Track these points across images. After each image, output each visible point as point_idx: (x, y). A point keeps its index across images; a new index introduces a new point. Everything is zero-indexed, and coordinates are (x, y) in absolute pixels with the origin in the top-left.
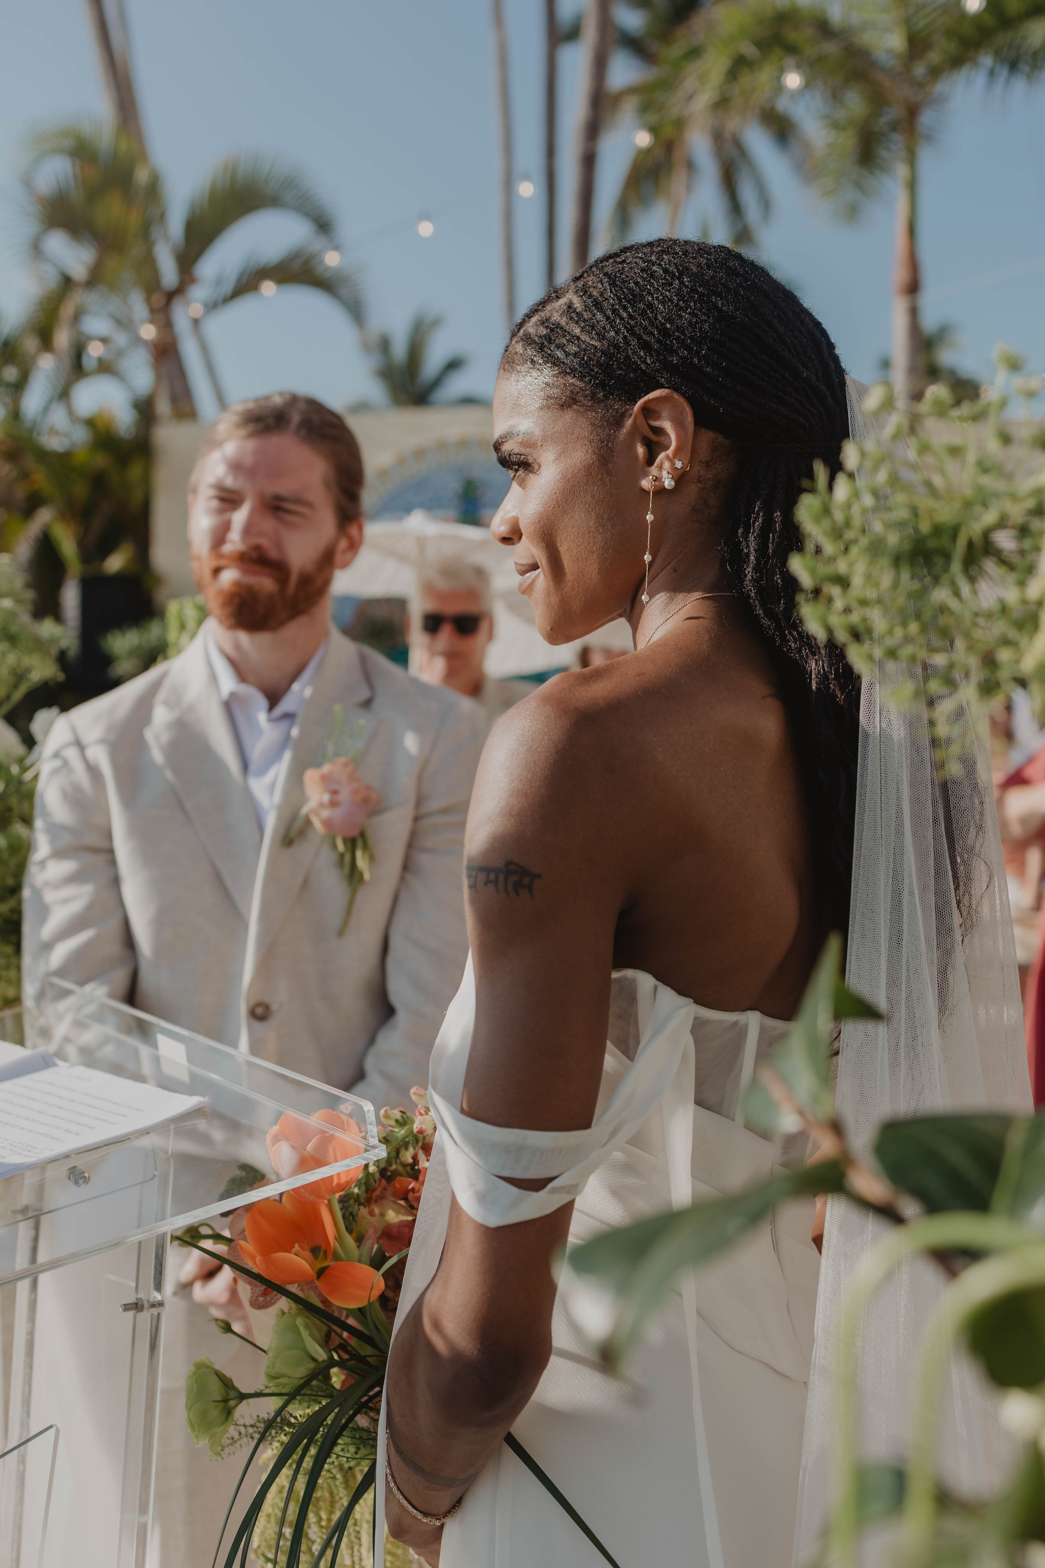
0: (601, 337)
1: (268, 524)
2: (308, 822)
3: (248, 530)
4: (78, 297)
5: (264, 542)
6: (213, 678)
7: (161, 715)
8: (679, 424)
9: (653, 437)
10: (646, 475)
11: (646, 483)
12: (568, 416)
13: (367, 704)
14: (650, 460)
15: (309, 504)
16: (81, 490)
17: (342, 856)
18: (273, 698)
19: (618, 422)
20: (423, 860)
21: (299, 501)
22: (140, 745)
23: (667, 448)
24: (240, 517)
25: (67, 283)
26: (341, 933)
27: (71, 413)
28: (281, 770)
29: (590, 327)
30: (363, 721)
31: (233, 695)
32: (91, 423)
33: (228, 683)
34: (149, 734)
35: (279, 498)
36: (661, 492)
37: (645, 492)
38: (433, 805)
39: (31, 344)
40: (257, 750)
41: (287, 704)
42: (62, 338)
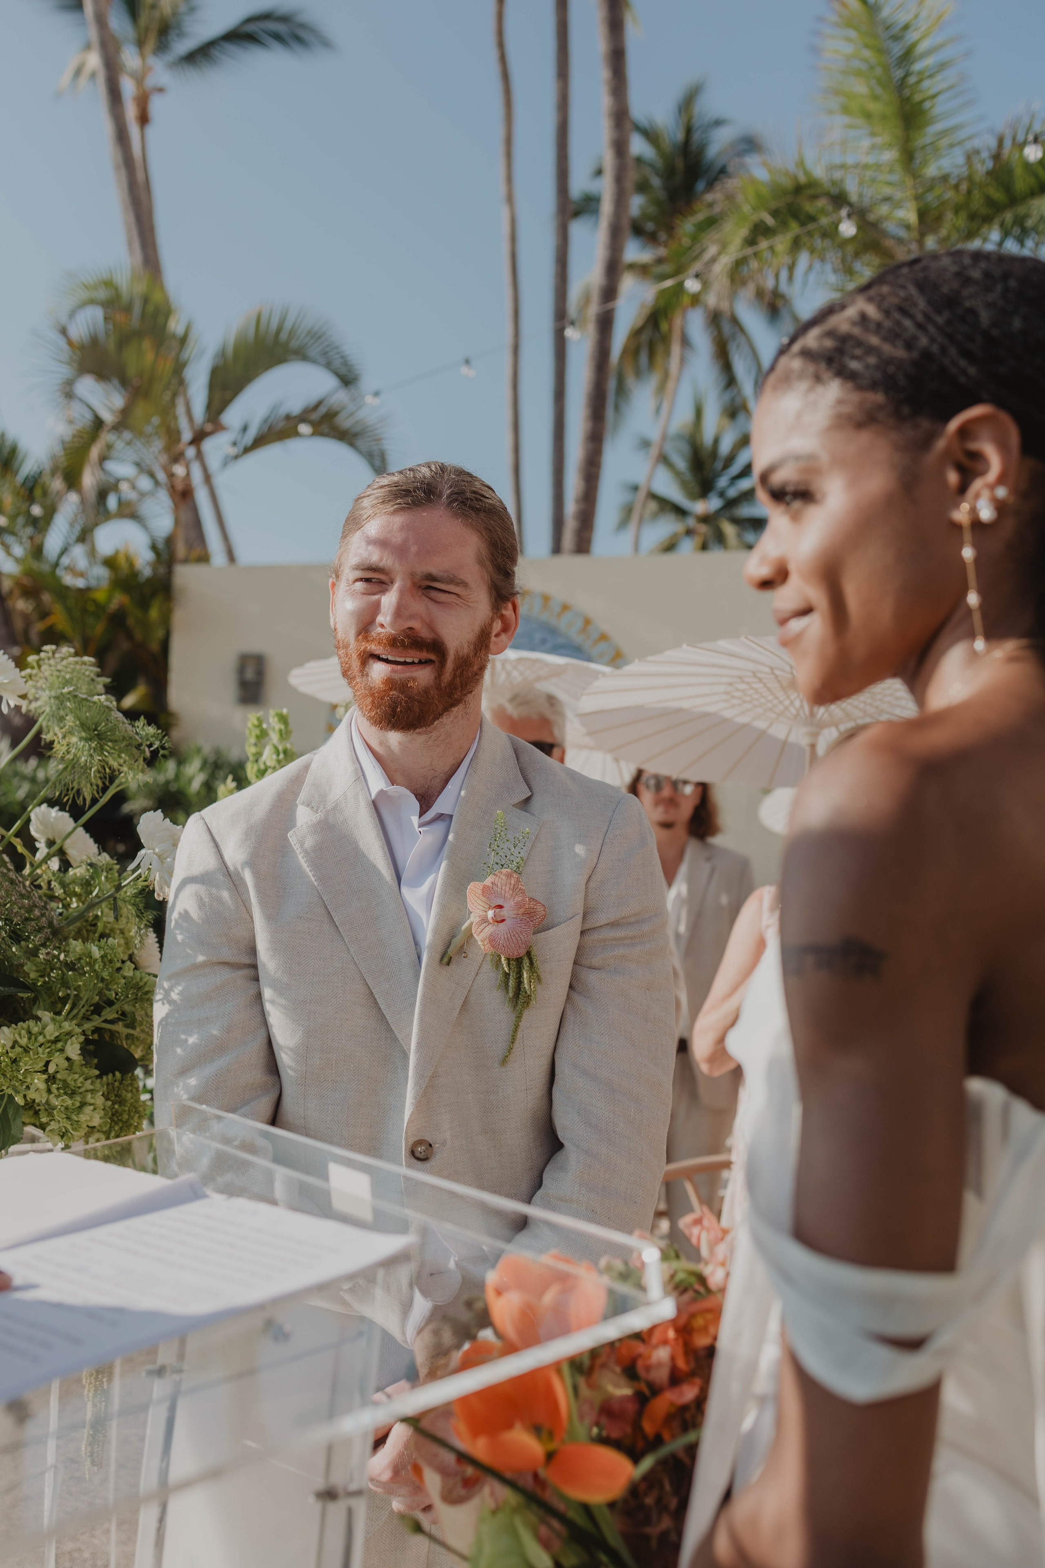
0: (909, 345)
1: (419, 606)
2: (469, 936)
3: (399, 612)
4: (106, 437)
5: (416, 624)
6: (361, 775)
7: (304, 816)
8: (1003, 447)
9: (966, 462)
10: (957, 506)
11: (961, 514)
12: (865, 437)
13: (525, 803)
14: (963, 489)
15: (464, 584)
16: (99, 629)
17: (507, 975)
18: (425, 800)
19: (926, 442)
20: (592, 978)
21: (452, 581)
22: (283, 850)
23: (983, 473)
24: (389, 600)
25: (98, 424)
26: (504, 1061)
27: (92, 553)
28: (438, 878)
29: (893, 335)
30: (525, 825)
31: (381, 792)
32: (110, 563)
33: (377, 782)
34: (293, 838)
35: (431, 577)
36: (977, 524)
37: (957, 527)
38: (601, 918)
39: (57, 484)
40: (410, 857)
41: (442, 805)
42: (89, 480)
